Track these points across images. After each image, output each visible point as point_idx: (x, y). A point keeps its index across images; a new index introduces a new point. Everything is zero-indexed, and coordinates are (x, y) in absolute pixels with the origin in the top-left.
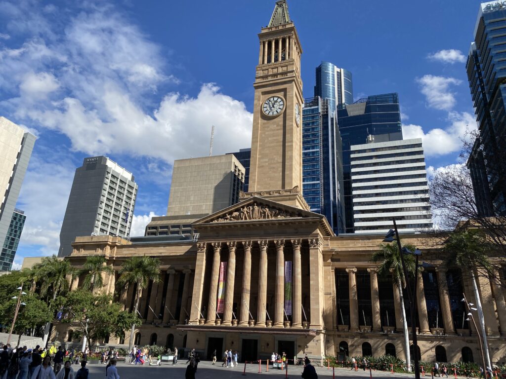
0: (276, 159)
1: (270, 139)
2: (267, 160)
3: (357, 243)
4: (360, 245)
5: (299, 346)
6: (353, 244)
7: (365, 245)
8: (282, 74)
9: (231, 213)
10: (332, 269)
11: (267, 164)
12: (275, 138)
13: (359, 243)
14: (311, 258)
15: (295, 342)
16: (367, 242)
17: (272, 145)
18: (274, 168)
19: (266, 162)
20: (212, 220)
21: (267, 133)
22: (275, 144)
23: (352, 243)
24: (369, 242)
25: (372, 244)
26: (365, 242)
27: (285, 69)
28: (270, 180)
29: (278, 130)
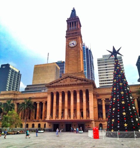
0: (74, 61)
5: (86, 125)
9: (59, 81)
10: (96, 99)
11: (71, 63)
14: (89, 96)
18: (74, 65)
20: (53, 84)
21: (71, 53)
22: (74, 56)
29: (75, 51)
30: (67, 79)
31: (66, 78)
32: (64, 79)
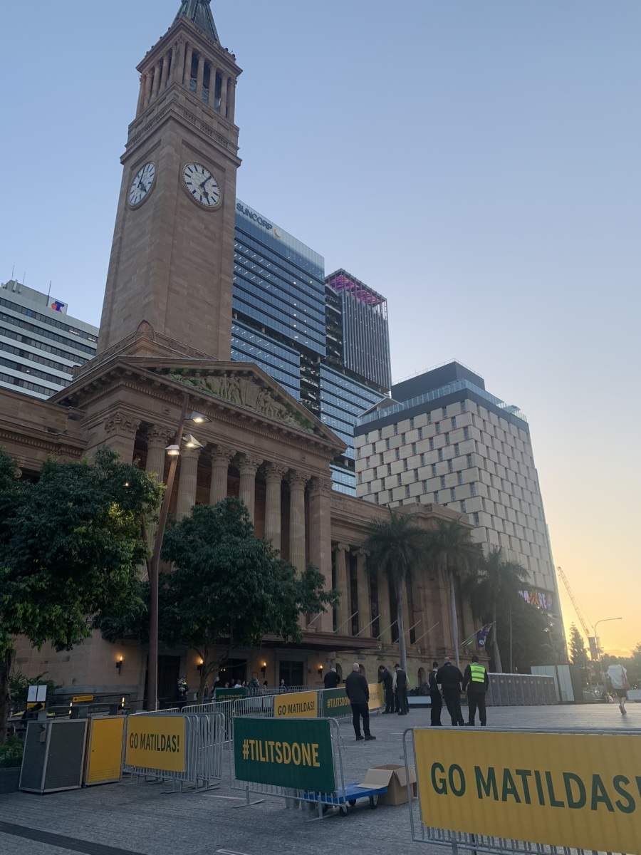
0: (202, 292)
1: (192, 244)
2: (186, 284)
8: (220, 137)
11: (185, 292)
12: (200, 249)
17: (196, 259)
18: (197, 308)
19: (184, 287)
20: (166, 371)
21: (186, 229)
27: (222, 131)
30: (244, 381)
31: (240, 373)
32: (229, 373)
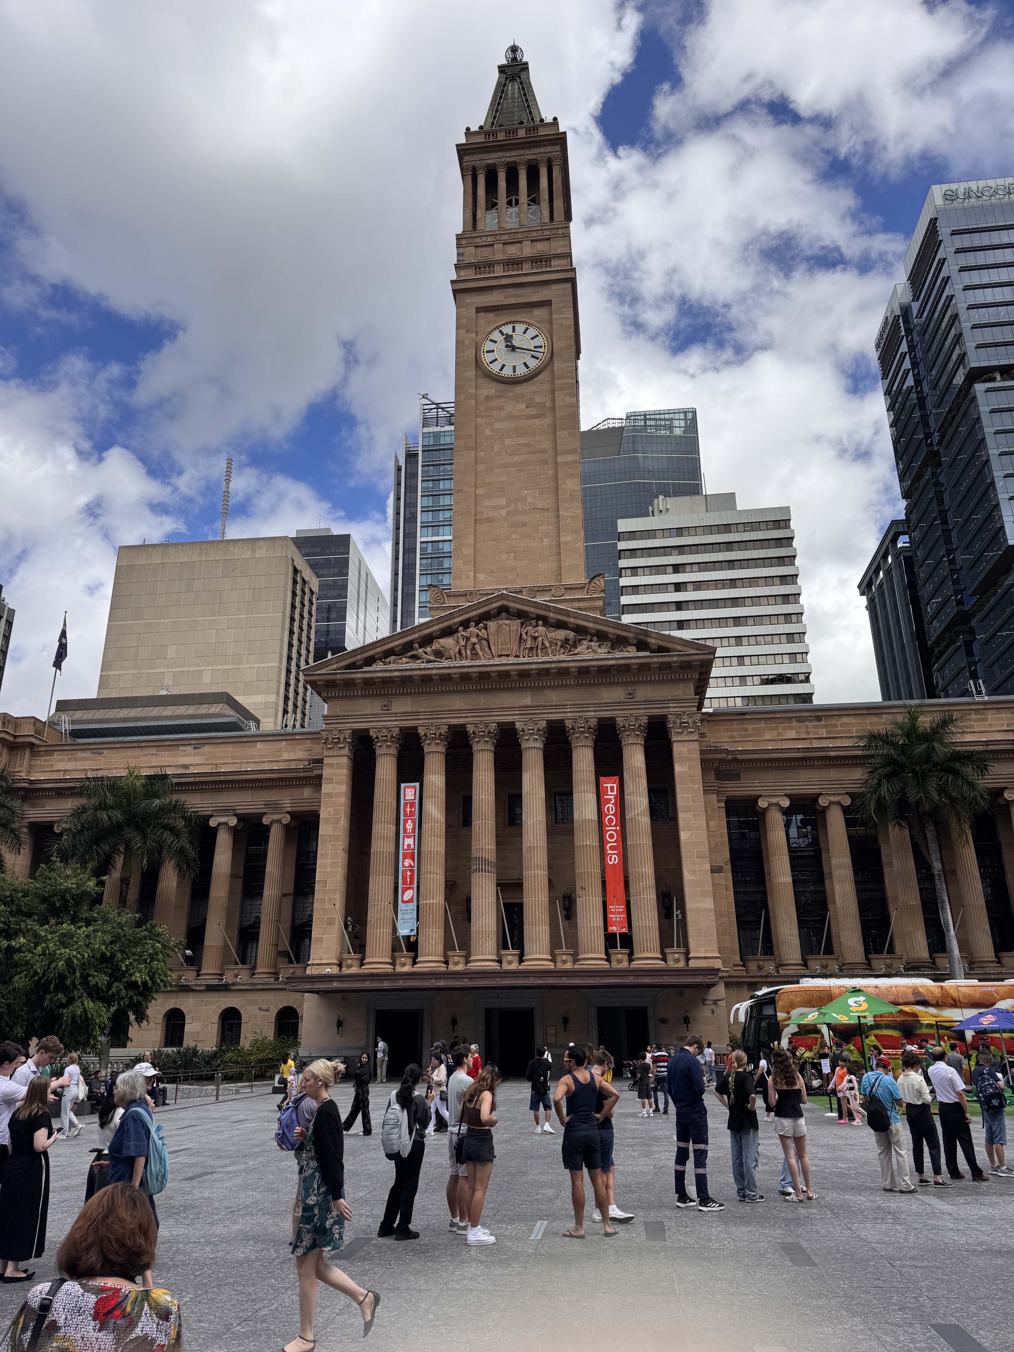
0: (530, 500)
1: (508, 442)
2: (503, 502)
3: (784, 728)
4: (792, 734)
5: (663, 1021)
6: (775, 733)
7: (808, 733)
8: (536, 260)
9: (427, 641)
10: (718, 801)
11: (503, 513)
12: (522, 440)
13: (791, 728)
14: (678, 768)
15: (650, 1012)
16: (814, 727)
17: (516, 459)
18: (525, 525)
19: (500, 507)
20: (370, 661)
21: (497, 426)
22: (525, 456)
23: (771, 729)
24: (817, 727)
25: (827, 732)
26: (807, 727)
27: (541, 247)
28: (515, 557)
29: (530, 417)
30: (492, 625)
31: (484, 618)
32: (465, 624)
